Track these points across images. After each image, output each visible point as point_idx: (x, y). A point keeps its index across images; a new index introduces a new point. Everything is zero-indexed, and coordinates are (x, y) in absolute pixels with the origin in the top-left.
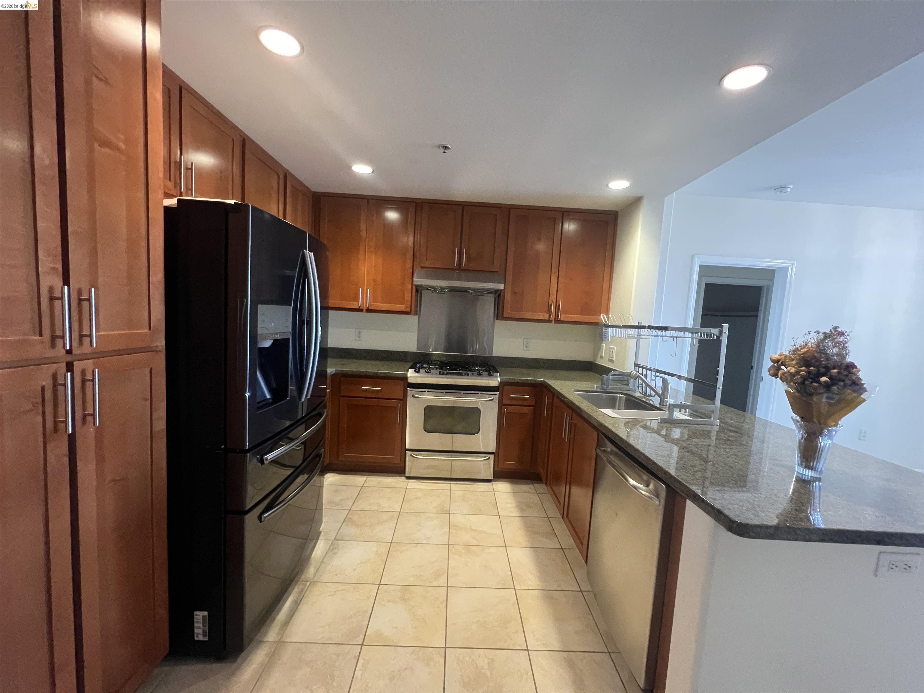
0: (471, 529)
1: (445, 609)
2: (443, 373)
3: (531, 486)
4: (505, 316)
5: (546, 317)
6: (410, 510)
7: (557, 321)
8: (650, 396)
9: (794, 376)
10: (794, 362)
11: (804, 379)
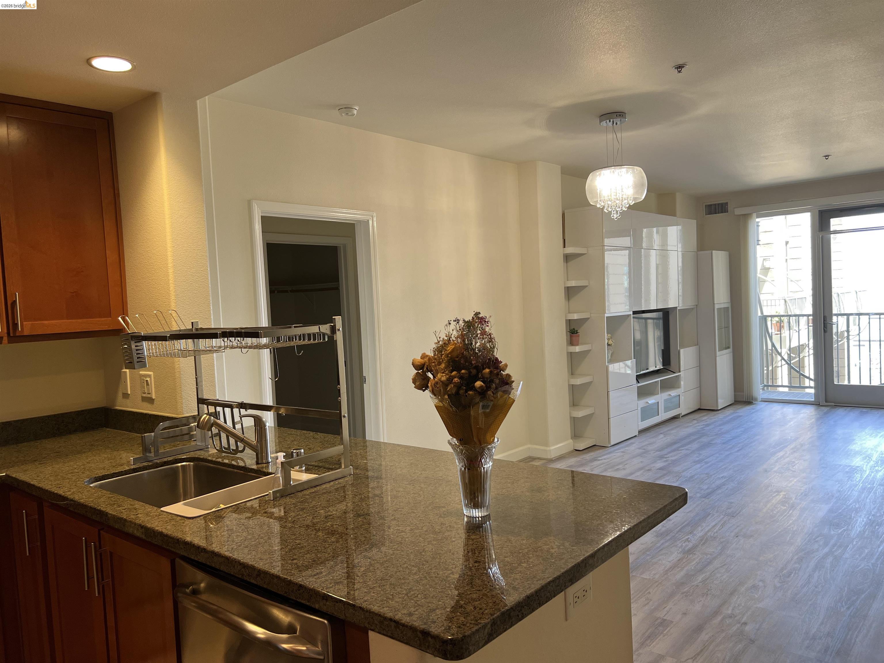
7: (16, 338)
8: (237, 451)
9: (447, 385)
11: (458, 387)
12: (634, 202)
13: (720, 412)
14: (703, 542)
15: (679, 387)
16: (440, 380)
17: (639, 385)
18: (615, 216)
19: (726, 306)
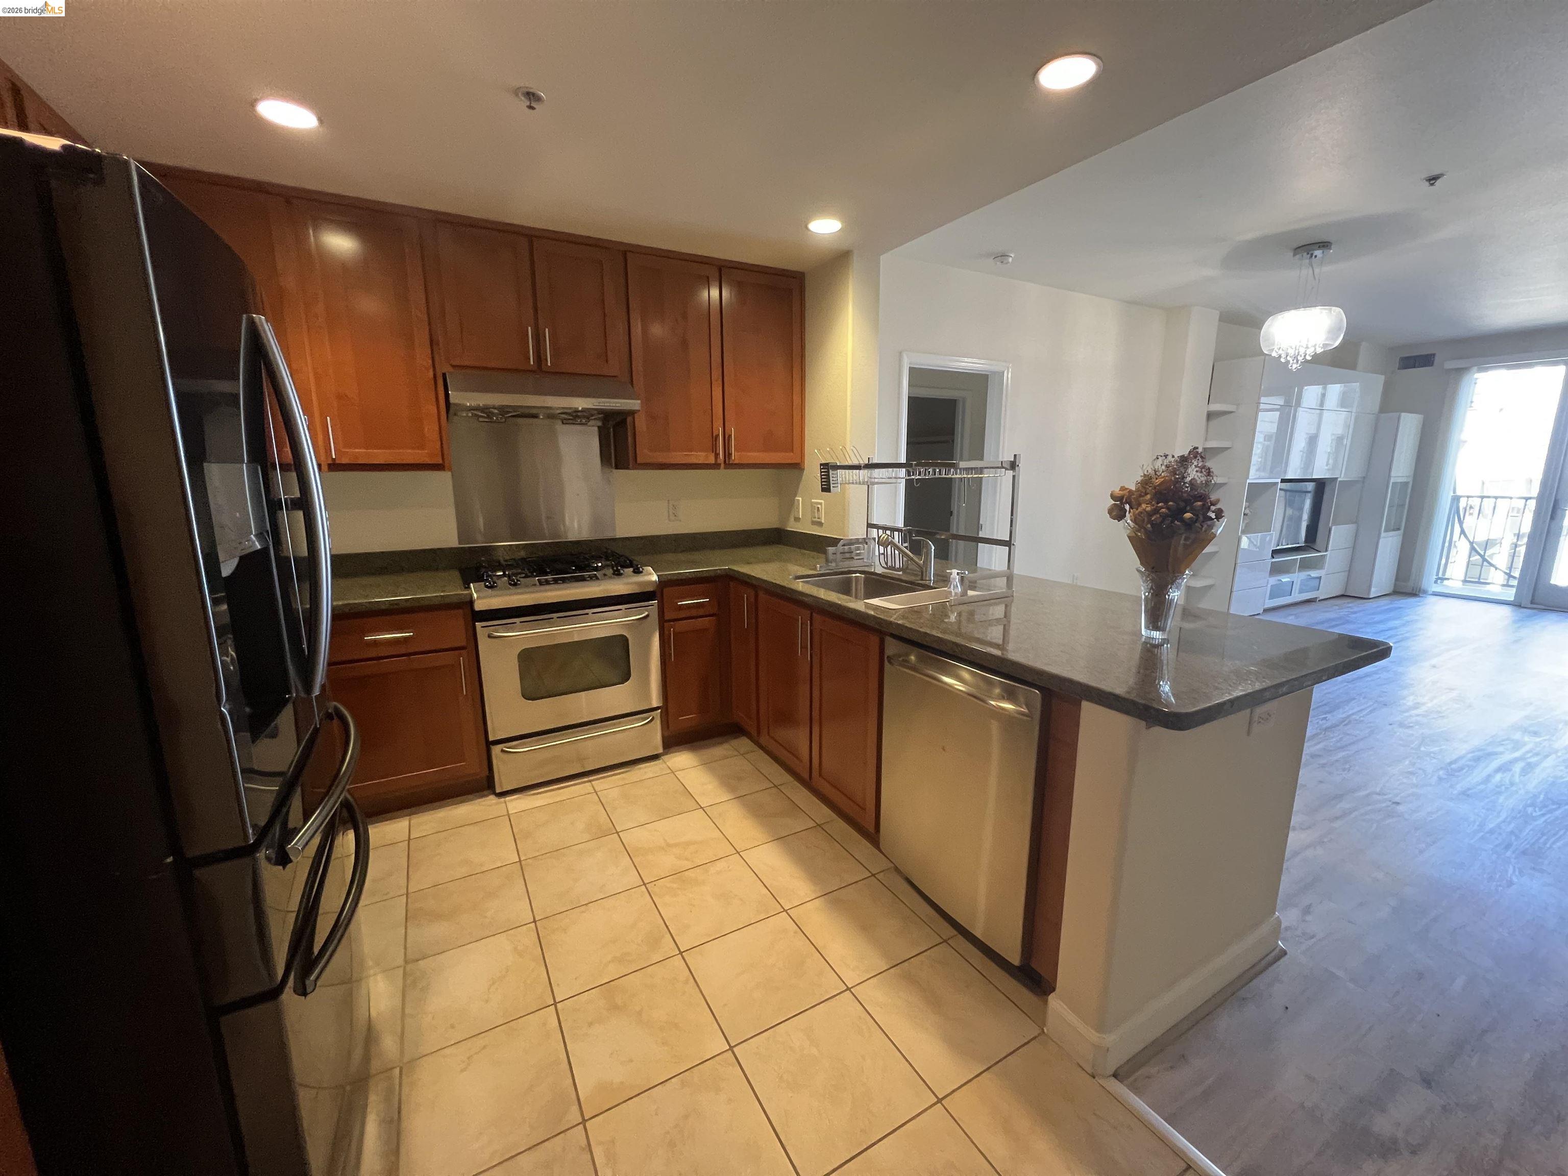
0: (668, 845)
1: (697, 989)
2: (547, 582)
3: (726, 746)
4: (639, 460)
5: (712, 460)
6: (538, 851)
7: (729, 465)
9: (1152, 516)
10: (1149, 497)
11: (1163, 517)
12: (1323, 350)
13: (1371, 600)
14: (1345, 723)
15: (1322, 568)
16: (1144, 510)
17: (1274, 560)
18: (1295, 366)
19: (1404, 480)
